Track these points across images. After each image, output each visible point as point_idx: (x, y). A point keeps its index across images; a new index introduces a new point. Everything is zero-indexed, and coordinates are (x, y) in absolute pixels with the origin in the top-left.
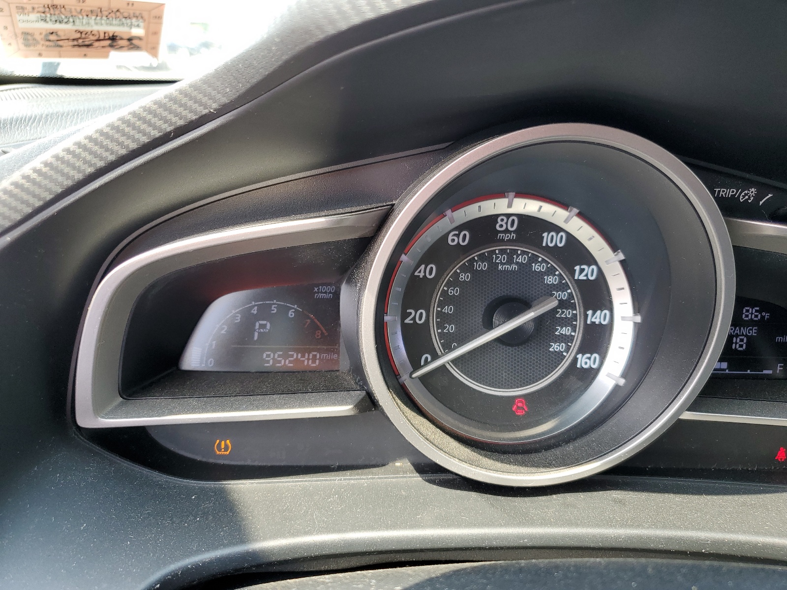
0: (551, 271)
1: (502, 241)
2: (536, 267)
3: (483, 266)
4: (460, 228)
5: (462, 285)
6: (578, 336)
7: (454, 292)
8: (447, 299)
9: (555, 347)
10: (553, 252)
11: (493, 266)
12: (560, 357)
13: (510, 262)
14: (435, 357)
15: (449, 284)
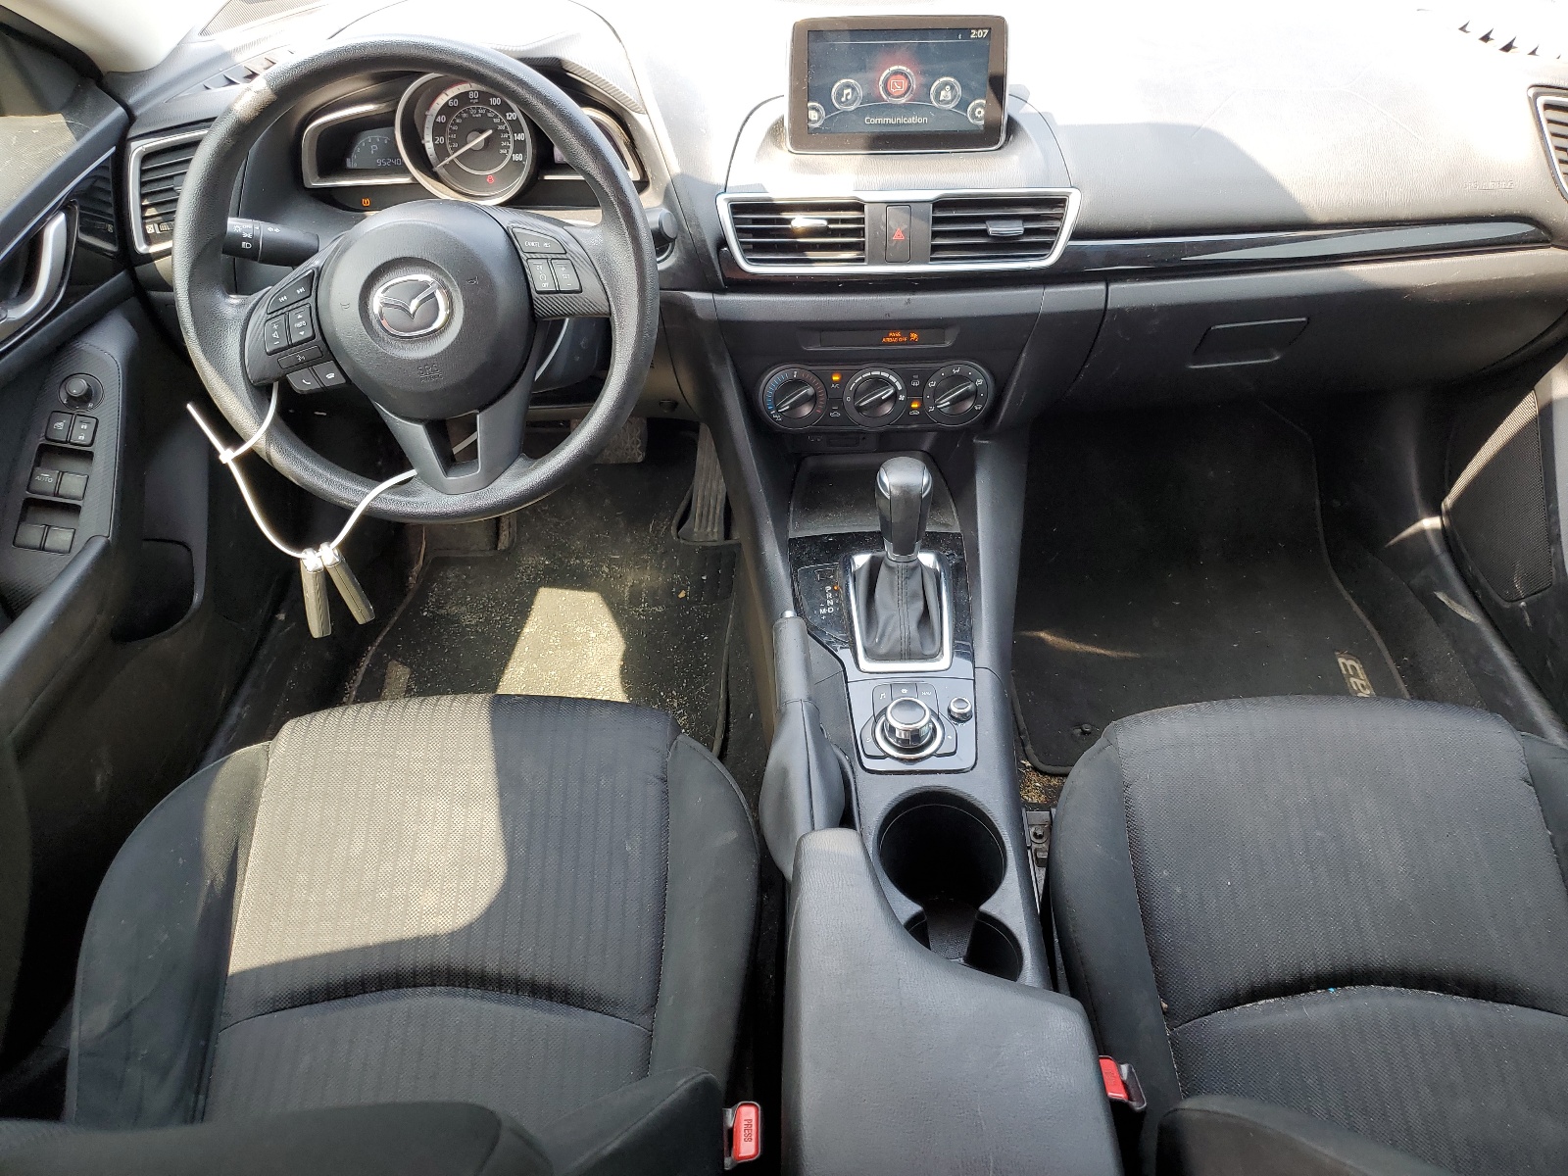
0: (496, 116)
1: (472, 104)
2: (489, 115)
3: (465, 115)
4: (453, 98)
5: (458, 124)
6: (512, 146)
7: (455, 128)
8: (452, 132)
9: (502, 151)
10: (496, 107)
11: (470, 115)
12: (505, 156)
13: (477, 113)
14: (449, 156)
15: (452, 124)
